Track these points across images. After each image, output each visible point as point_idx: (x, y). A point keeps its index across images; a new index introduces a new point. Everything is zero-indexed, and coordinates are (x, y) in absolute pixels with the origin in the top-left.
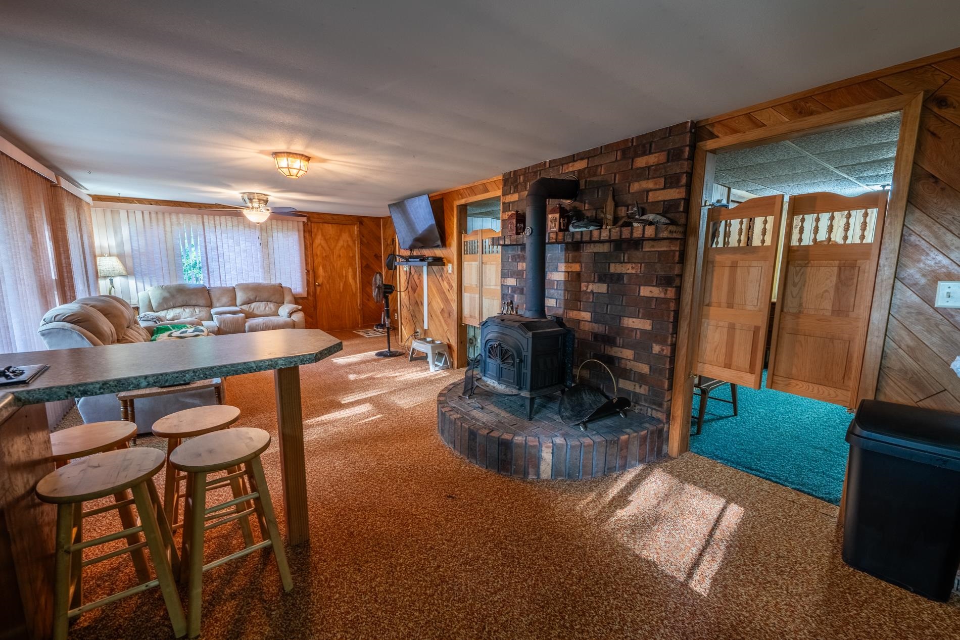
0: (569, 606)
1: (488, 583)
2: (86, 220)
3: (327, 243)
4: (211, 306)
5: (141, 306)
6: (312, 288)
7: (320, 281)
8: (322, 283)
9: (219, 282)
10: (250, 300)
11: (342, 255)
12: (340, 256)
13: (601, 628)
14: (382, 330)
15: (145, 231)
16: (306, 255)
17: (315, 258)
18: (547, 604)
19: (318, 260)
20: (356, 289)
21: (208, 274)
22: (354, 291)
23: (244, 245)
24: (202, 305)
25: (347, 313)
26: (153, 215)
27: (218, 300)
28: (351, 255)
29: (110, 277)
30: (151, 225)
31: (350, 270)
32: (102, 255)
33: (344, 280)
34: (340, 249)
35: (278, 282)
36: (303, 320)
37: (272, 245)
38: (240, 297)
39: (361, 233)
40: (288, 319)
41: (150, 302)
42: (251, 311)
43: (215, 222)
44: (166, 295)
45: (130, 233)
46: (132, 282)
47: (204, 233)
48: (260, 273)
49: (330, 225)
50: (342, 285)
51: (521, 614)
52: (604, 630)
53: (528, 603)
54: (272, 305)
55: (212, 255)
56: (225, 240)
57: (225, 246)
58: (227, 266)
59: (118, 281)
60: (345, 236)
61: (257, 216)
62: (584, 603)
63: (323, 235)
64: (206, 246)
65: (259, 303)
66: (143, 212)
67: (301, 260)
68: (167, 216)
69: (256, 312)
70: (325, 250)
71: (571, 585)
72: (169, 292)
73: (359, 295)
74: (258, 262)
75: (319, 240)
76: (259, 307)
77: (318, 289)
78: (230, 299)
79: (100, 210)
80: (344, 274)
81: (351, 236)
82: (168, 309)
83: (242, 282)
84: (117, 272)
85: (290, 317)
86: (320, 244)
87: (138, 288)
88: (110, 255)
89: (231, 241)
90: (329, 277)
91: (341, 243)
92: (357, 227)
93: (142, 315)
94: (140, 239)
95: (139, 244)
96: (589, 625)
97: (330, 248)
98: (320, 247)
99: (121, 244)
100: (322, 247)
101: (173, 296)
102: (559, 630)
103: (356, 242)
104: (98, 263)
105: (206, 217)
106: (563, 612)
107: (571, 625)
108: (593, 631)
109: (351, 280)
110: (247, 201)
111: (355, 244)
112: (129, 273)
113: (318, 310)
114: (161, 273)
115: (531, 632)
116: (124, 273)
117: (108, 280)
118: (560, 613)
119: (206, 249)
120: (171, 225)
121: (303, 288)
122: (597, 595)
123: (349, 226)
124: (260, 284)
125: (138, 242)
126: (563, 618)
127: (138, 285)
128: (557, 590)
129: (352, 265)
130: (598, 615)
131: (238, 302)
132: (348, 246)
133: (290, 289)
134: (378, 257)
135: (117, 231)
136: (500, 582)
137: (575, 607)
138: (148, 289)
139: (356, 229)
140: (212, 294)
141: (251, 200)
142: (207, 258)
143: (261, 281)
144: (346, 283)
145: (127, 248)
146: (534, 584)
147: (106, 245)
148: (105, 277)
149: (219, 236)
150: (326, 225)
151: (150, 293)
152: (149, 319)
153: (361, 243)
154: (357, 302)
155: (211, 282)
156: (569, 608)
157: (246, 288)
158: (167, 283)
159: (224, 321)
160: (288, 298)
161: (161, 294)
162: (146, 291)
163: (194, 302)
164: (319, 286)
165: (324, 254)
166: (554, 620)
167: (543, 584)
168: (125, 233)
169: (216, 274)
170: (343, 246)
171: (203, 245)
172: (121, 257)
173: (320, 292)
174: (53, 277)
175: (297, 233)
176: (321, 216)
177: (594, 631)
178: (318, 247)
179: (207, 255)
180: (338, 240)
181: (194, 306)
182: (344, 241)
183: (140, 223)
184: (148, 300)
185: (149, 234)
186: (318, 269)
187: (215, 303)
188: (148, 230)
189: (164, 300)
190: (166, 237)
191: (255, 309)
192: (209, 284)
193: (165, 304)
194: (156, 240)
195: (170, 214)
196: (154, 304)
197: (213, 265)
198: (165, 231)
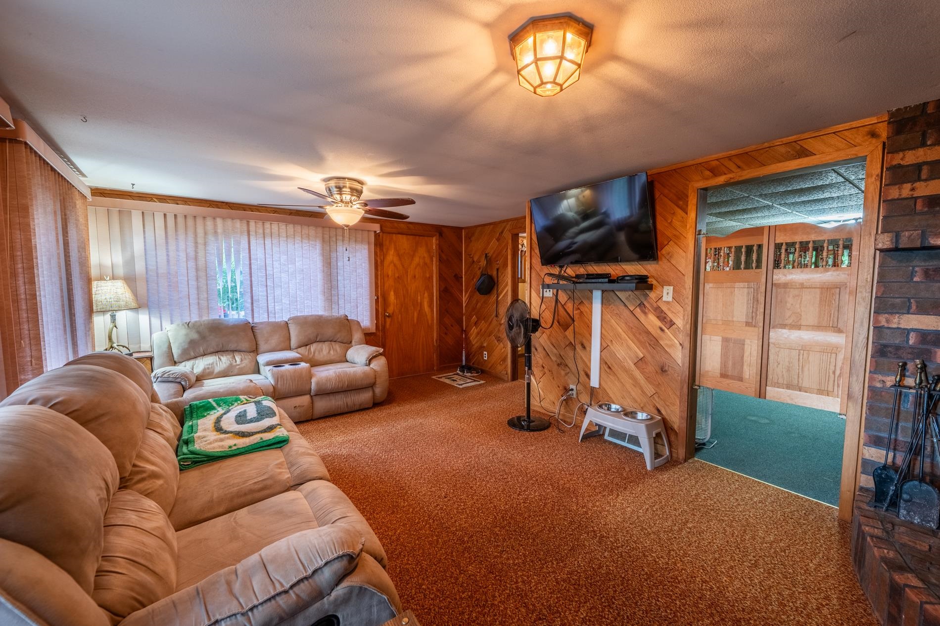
2: (77, 220)
3: (400, 260)
4: (255, 350)
5: (156, 354)
6: (381, 321)
7: (390, 310)
8: (393, 314)
9: (266, 315)
10: (309, 339)
11: (417, 277)
12: (415, 277)
14: (470, 374)
15: (167, 243)
17: (386, 280)
19: (389, 283)
20: (433, 320)
21: (252, 304)
22: (430, 322)
23: (301, 263)
24: (244, 349)
25: (421, 352)
26: (180, 220)
27: (267, 341)
28: (428, 276)
29: (112, 311)
30: (176, 235)
31: (426, 295)
32: (101, 278)
33: (419, 308)
34: (416, 268)
35: (342, 313)
36: (386, 369)
37: (335, 263)
38: (296, 336)
39: (440, 248)
40: (367, 368)
41: (170, 348)
42: (311, 356)
43: (264, 230)
44: (195, 336)
45: (145, 246)
46: (143, 318)
47: (249, 247)
48: (321, 302)
49: (405, 236)
50: (416, 315)
54: (337, 347)
55: (258, 276)
56: (276, 256)
57: (276, 264)
58: (278, 292)
59: (123, 317)
60: (422, 251)
61: (346, 214)
63: (396, 249)
64: (250, 264)
65: (320, 345)
66: (165, 215)
67: (370, 282)
68: (199, 221)
69: (318, 357)
70: (397, 269)
72: (198, 332)
73: (435, 327)
74: (317, 286)
75: (391, 256)
76: (322, 351)
77: (388, 321)
78: (281, 340)
79: (102, 211)
80: (419, 301)
81: (429, 251)
82: (195, 357)
83: (296, 314)
84: (122, 303)
85: (369, 364)
86: (392, 262)
87: (152, 325)
88: (114, 278)
89: (284, 258)
90: (402, 305)
91: (416, 260)
92: (436, 240)
93: (158, 371)
94: (159, 254)
95: (157, 262)
97: (403, 266)
98: (392, 266)
99: (130, 262)
100: (395, 265)
101: (203, 337)
103: (434, 259)
104: (94, 290)
105: (252, 223)
109: (426, 308)
110: (335, 190)
111: (432, 261)
112: (141, 304)
114: (187, 304)
116: (134, 305)
117: (108, 316)
119: (250, 268)
120: (206, 233)
121: (371, 321)
123: (426, 238)
124: (320, 317)
125: (157, 258)
127: (152, 323)
129: (429, 289)
131: (294, 342)
132: (425, 264)
133: (358, 323)
134: (458, 278)
135: (125, 244)
138: (168, 329)
139: (434, 241)
140: (258, 332)
141: (340, 189)
142: (251, 281)
143: (321, 312)
144: (421, 313)
145: (140, 267)
147: (107, 262)
148: (103, 312)
149: (268, 251)
150: (400, 236)
151: (169, 334)
152: (170, 379)
153: (441, 260)
154: (432, 338)
155: (256, 315)
157: (304, 322)
158: (195, 318)
159: (282, 376)
160: (357, 336)
161: (187, 335)
162: (164, 331)
163: (233, 346)
164: (388, 316)
165: (397, 275)
168: (138, 245)
169: (263, 303)
170: (418, 264)
171: (248, 263)
172: (130, 280)
173: (390, 325)
175: (366, 247)
178: (389, 265)
179: (251, 277)
180: (413, 256)
181: (234, 351)
182: (420, 257)
183: (160, 232)
184: (166, 345)
185: (172, 247)
186: (389, 294)
187: (263, 346)
188: (172, 241)
189: (192, 344)
190: (196, 252)
191: (317, 353)
192: (253, 317)
193: (192, 351)
194: (183, 255)
195: (204, 218)
196: (176, 352)
197: (259, 291)
198: (196, 243)
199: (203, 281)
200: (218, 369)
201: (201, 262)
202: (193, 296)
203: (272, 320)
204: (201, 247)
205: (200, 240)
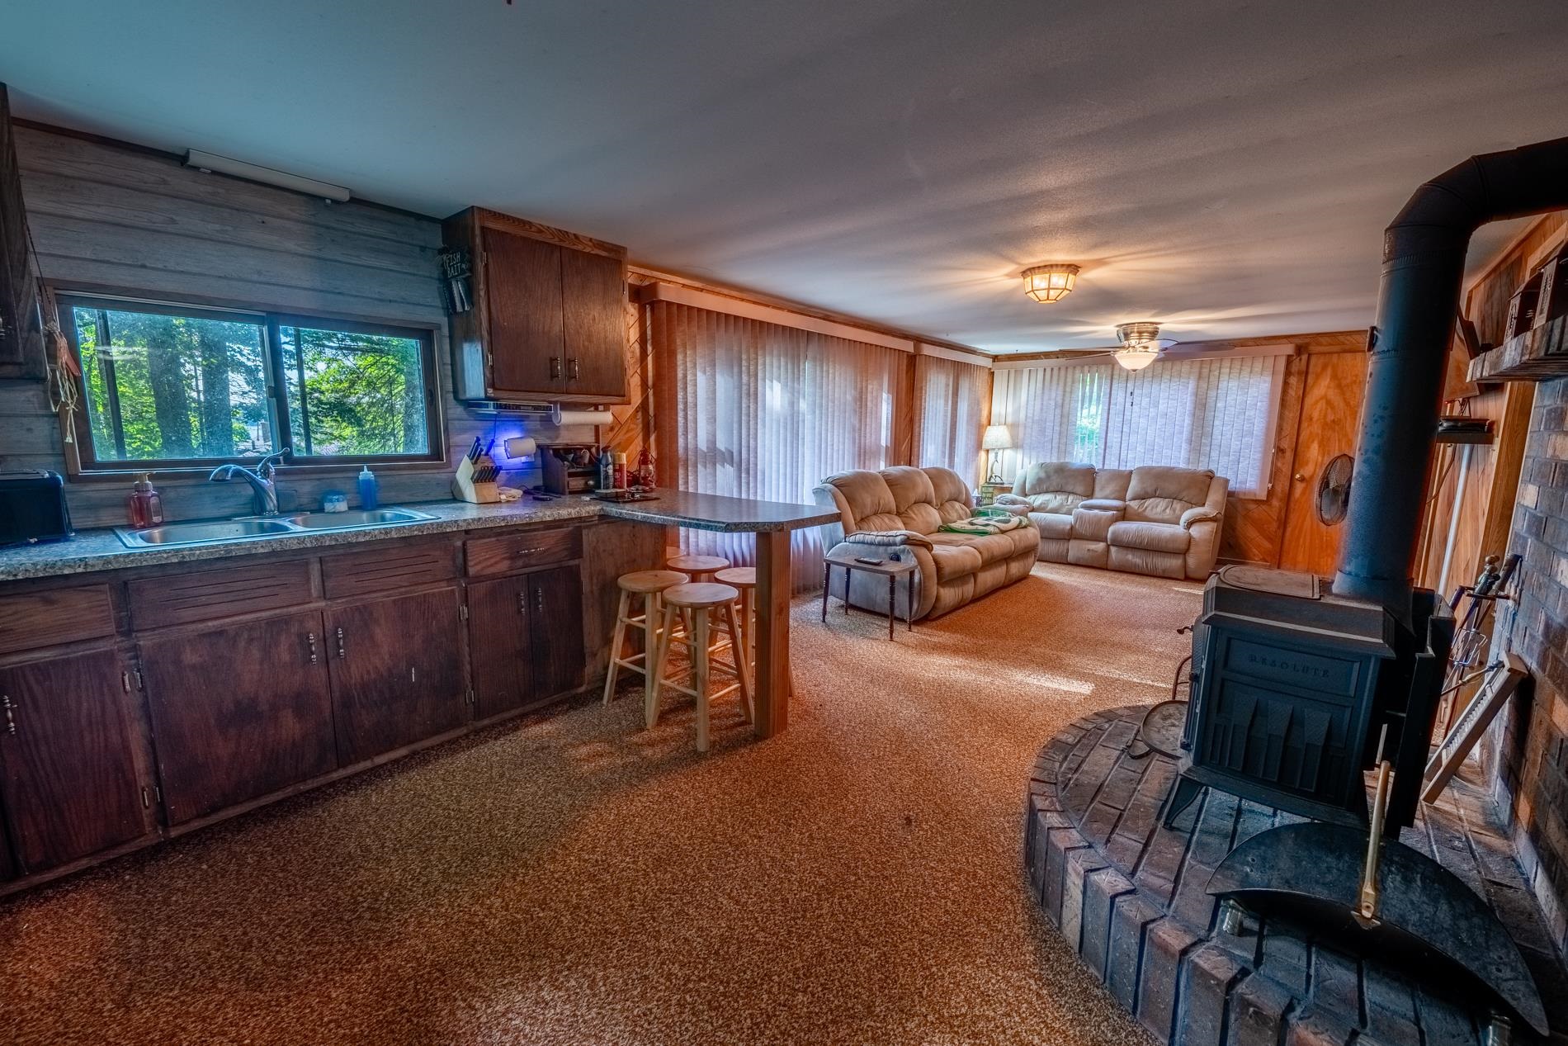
0: (725, 988)
1: (745, 888)
3: (1343, 393)
4: (1090, 495)
5: (1013, 486)
6: (1282, 485)
7: (1307, 470)
9: (1117, 464)
10: (1146, 493)
13: (690, 1034)
15: (1043, 393)
16: (1281, 417)
17: (1305, 425)
18: (724, 959)
19: (1311, 429)
21: (1105, 450)
23: (1166, 405)
24: (1079, 492)
26: (1055, 372)
27: (1102, 488)
29: (996, 449)
30: (1051, 386)
32: (995, 424)
35: (1209, 468)
37: (1213, 405)
38: (1134, 486)
41: (1025, 482)
42: (1137, 510)
44: (1043, 475)
45: (1028, 398)
48: (1182, 451)
51: (700, 929)
52: (687, 1037)
53: (722, 935)
54: (1176, 506)
55: (1115, 422)
56: (1137, 400)
58: (1133, 439)
61: (1136, 358)
62: (735, 1010)
63: (1334, 377)
64: (1109, 407)
65: (1158, 500)
66: (1045, 369)
67: (1268, 429)
69: (1148, 513)
71: (769, 992)
72: (1046, 472)
74: (1182, 433)
75: (1322, 388)
76: (1155, 506)
77: (1299, 488)
78: (1117, 488)
82: (1041, 493)
83: (1149, 463)
84: (1005, 444)
85: (1189, 528)
86: (1325, 397)
87: (1022, 463)
89: (1145, 401)
94: (1035, 404)
95: (1034, 412)
96: (693, 1014)
98: (1322, 404)
99: (1016, 413)
100: (1329, 403)
101: (1049, 477)
102: (680, 974)
104: (987, 432)
106: (713, 979)
107: (690, 991)
108: (684, 1020)
112: (1014, 444)
113: (1289, 529)
114: (1050, 447)
115: (674, 941)
116: (1010, 445)
118: (710, 976)
119: (1109, 414)
120: (1073, 382)
121: (1262, 482)
122: (757, 1032)
124: (1171, 469)
125: (1034, 410)
126: (701, 979)
128: (752, 971)
130: (715, 1030)
131: (1129, 493)
133: (1229, 482)
135: (1016, 395)
136: (750, 901)
137: (726, 997)
138: (1030, 467)
140: (1099, 479)
142: (1107, 427)
145: (1021, 417)
146: (759, 941)
147: (1003, 410)
150: (1349, 356)
151: (1027, 471)
155: (1105, 461)
156: (721, 988)
157: (1150, 473)
161: (1037, 473)
162: (1027, 468)
163: (1070, 488)
164: (1302, 479)
165: (1330, 417)
166: (696, 968)
167: (762, 952)
168: (1023, 398)
169: (1115, 450)
172: (1013, 427)
173: (1303, 493)
174: (883, 443)
175: (1269, 379)
176: (1341, 338)
177: (683, 1022)
178: (1317, 402)
179: (1108, 422)
181: (1070, 493)
183: (1040, 385)
184: (1023, 480)
185: (1046, 397)
186: (1309, 448)
187: (1097, 492)
188: (1046, 391)
189: (1040, 481)
190: (1063, 400)
191: (1149, 508)
192: (1104, 464)
193: (1040, 487)
194: (1053, 403)
195: (1074, 368)
196: (1028, 486)
197: (1114, 437)
198: (1065, 391)
199: (1064, 426)
200: (1050, 506)
201: (1066, 410)
202: (1056, 441)
203: (1121, 468)
204: (1068, 395)
205: (1068, 389)
